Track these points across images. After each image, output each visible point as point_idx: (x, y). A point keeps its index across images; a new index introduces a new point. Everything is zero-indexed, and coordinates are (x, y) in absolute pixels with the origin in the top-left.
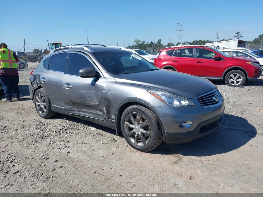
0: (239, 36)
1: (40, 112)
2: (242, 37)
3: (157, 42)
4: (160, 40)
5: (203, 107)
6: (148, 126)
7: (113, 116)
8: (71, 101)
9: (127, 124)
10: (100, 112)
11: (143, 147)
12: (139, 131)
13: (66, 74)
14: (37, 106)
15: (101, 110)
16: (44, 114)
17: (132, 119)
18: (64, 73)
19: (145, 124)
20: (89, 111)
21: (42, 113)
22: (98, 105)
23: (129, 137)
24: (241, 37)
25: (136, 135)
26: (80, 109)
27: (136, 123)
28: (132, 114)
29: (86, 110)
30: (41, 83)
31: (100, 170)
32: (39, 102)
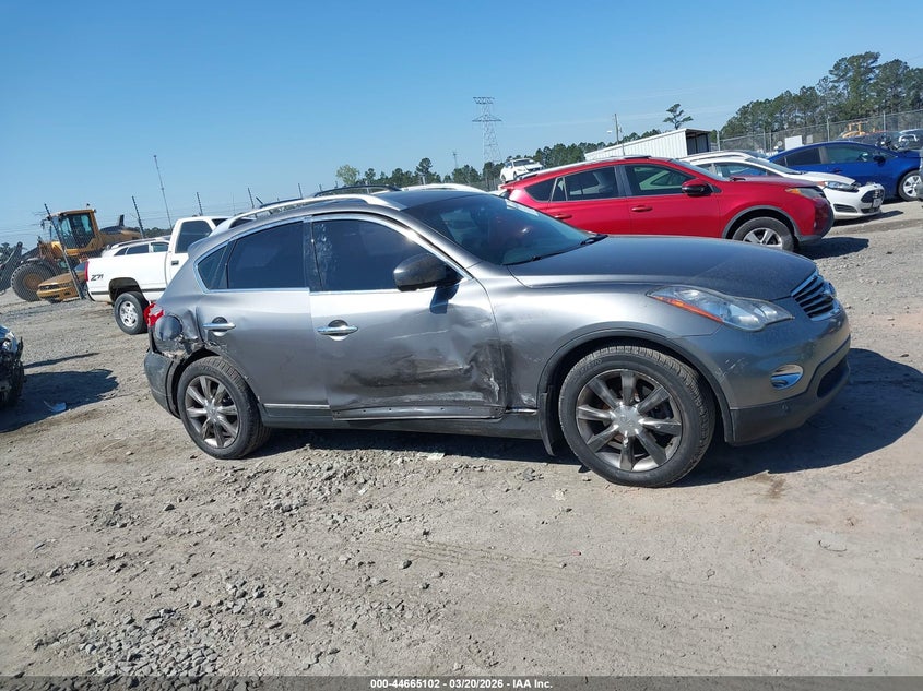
0: (678, 119)
1: (212, 442)
2: (689, 119)
3: (418, 169)
4: (426, 161)
5: (813, 319)
6: (667, 402)
7: (525, 398)
8: (355, 375)
9: (585, 413)
10: (474, 393)
11: (656, 472)
12: (636, 425)
13: (317, 290)
14: (194, 423)
15: (477, 388)
16: (226, 444)
17: (605, 393)
18: (311, 290)
19: (654, 399)
20: (426, 397)
21: (221, 443)
22: (467, 371)
23: (599, 451)
24: (684, 120)
25: (626, 441)
26: (389, 399)
27: (621, 403)
28: (600, 378)
29: (414, 398)
30: (212, 338)
31: (574, 558)
32: (198, 406)
